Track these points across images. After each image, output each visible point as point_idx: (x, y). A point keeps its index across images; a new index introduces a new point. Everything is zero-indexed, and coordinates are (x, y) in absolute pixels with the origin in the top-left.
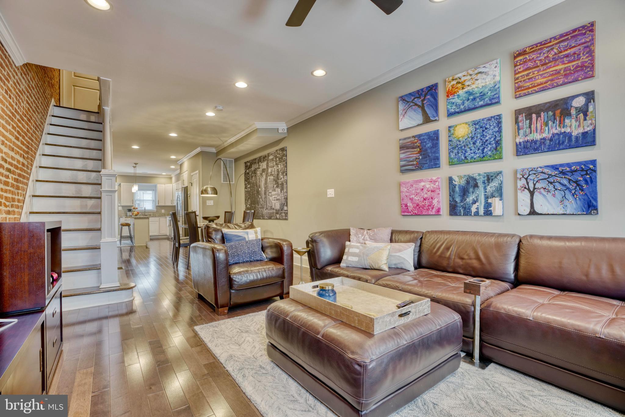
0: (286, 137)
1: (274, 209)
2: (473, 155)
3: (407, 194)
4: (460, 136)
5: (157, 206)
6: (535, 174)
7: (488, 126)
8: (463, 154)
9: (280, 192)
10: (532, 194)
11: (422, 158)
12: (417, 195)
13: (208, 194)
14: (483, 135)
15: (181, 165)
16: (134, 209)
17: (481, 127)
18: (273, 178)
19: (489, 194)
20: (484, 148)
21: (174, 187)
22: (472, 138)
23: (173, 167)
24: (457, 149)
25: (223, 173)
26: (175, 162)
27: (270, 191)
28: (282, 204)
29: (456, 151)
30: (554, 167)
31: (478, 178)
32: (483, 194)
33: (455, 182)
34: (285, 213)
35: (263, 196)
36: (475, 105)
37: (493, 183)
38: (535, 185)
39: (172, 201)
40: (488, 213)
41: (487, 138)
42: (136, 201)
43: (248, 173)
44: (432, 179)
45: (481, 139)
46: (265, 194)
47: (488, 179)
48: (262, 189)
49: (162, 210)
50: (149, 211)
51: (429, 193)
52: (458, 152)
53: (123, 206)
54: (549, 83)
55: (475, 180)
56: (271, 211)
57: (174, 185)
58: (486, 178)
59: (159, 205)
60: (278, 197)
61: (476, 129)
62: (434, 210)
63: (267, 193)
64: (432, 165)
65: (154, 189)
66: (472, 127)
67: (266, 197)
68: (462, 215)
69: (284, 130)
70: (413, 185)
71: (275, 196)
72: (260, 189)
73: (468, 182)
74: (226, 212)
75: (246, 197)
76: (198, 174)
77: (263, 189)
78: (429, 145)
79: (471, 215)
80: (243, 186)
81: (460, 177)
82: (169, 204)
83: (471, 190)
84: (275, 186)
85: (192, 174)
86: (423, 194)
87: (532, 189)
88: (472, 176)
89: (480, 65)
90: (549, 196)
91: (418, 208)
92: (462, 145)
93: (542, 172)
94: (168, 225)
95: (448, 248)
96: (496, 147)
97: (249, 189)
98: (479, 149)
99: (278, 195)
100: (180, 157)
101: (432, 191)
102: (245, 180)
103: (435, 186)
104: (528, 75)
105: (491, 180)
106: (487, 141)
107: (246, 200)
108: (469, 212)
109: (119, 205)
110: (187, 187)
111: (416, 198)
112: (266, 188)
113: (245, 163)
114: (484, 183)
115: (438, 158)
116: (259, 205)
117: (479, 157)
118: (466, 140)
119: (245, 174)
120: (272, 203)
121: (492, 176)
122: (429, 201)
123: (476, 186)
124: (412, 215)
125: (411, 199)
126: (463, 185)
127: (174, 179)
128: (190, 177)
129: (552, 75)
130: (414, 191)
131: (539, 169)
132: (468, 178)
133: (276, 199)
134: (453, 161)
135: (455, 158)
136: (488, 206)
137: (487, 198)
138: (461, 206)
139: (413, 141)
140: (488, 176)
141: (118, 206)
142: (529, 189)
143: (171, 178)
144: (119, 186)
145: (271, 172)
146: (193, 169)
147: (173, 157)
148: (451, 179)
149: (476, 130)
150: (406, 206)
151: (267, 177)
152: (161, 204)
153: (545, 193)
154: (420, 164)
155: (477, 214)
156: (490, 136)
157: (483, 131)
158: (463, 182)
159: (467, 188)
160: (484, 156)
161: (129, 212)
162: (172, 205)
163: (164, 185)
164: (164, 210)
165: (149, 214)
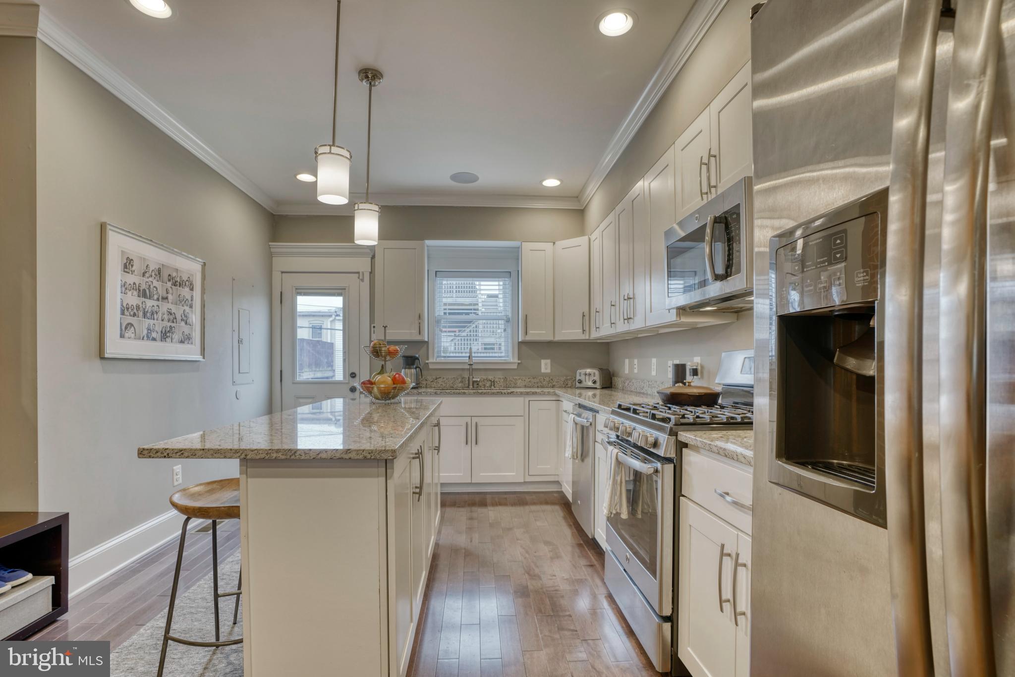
5: (519, 343)
21: (596, 246)
39: (588, 316)
49: (543, 362)
50: (489, 367)
57: (594, 236)
59: (528, 338)
82: (571, 332)
109: (374, 337)
127: (596, 207)
143: (581, 213)
152: (538, 334)
161: (405, 368)
162: (587, 338)
163: (548, 246)
164: (549, 361)
165: (490, 377)
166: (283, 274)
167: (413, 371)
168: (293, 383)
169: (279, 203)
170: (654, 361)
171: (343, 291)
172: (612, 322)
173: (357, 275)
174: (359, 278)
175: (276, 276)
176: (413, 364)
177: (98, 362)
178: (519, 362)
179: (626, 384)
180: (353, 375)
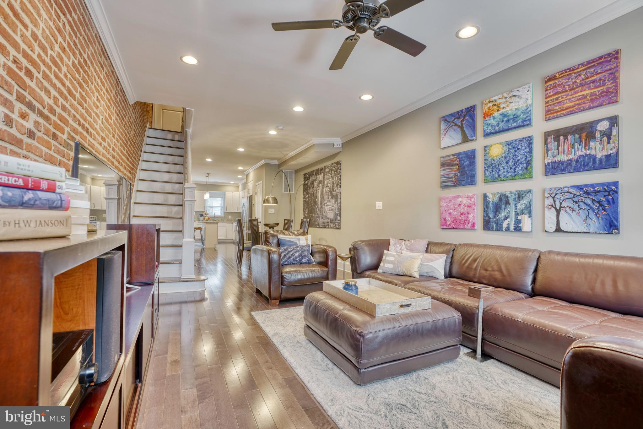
0: (341, 151)
1: (328, 219)
2: (505, 173)
3: (446, 209)
4: (495, 156)
5: (225, 212)
6: (561, 193)
7: (520, 147)
8: (497, 173)
9: (334, 203)
10: (558, 212)
11: (460, 176)
12: (454, 210)
13: (269, 203)
14: (515, 155)
15: (247, 175)
16: (205, 214)
17: (514, 148)
18: (328, 189)
19: (519, 211)
20: (516, 167)
21: (240, 195)
22: (505, 158)
23: (240, 177)
24: (492, 167)
25: (284, 183)
26: (242, 172)
27: (326, 202)
28: (335, 214)
29: (491, 170)
30: (579, 188)
31: (509, 195)
32: (514, 211)
33: (489, 198)
34: (338, 222)
35: (320, 206)
36: (509, 127)
37: (523, 201)
38: (561, 204)
39: (239, 208)
40: (518, 229)
41: (519, 158)
43: (307, 184)
44: (468, 195)
45: (514, 159)
46: (321, 204)
47: (519, 197)
48: (318, 199)
49: (230, 216)
51: (466, 208)
52: (492, 170)
53: (196, 212)
54: (576, 107)
55: (507, 197)
56: (326, 221)
57: (240, 193)
58: (517, 196)
60: (333, 208)
61: (509, 149)
62: (470, 225)
63: (323, 203)
64: (468, 182)
65: (223, 196)
66: (506, 147)
67: (321, 207)
68: (495, 230)
69: (339, 145)
70: (451, 201)
71: (330, 206)
72: (316, 200)
73: (500, 200)
74: (285, 220)
75: (304, 206)
76: (261, 184)
77: (320, 199)
78: (466, 163)
79: (502, 230)
80: (302, 196)
81: (494, 194)
83: (503, 206)
84: (330, 197)
85: (256, 184)
86: (460, 209)
87: (558, 208)
88: (505, 193)
89: (513, 89)
90: (574, 215)
91: (455, 222)
92: (496, 164)
93: (568, 192)
94: (234, 230)
95: (475, 260)
96: (527, 166)
97: (307, 199)
98: (511, 168)
99: (333, 205)
100: (246, 168)
101: (468, 207)
102: (304, 191)
103: (471, 202)
104: (557, 99)
105: (521, 198)
106: (518, 160)
107: (304, 209)
108: (501, 227)
110: (252, 195)
111: (454, 212)
112: (322, 198)
113: (305, 175)
114: (515, 200)
115: (474, 176)
116: (315, 214)
117: (511, 175)
118: (500, 159)
119: (304, 185)
120: (327, 213)
121: (522, 194)
122: (465, 216)
123: (508, 203)
124: (450, 228)
125: (450, 214)
126: (496, 202)
127: (240, 188)
128: (255, 187)
129: (580, 99)
130: (452, 206)
131: (566, 189)
132: (500, 196)
133: (330, 209)
134: (488, 179)
135: (490, 176)
136: (518, 222)
137: (517, 214)
138: (494, 222)
139: (452, 159)
140: (518, 194)
142: (555, 208)
143: (238, 187)
145: (327, 184)
146: (258, 179)
147: (240, 168)
148: (485, 196)
149: (509, 151)
150: (445, 219)
151: (323, 188)
152: (228, 211)
153: (570, 212)
154: (459, 181)
155: (508, 229)
156: (521, 156)
157: (515, 151)
158: (496, 199)
159: (499, 204)
160: (515, 175)
162: (239, 211)
163: (231, 193)
165: (218, 219)
178: (225, 216)
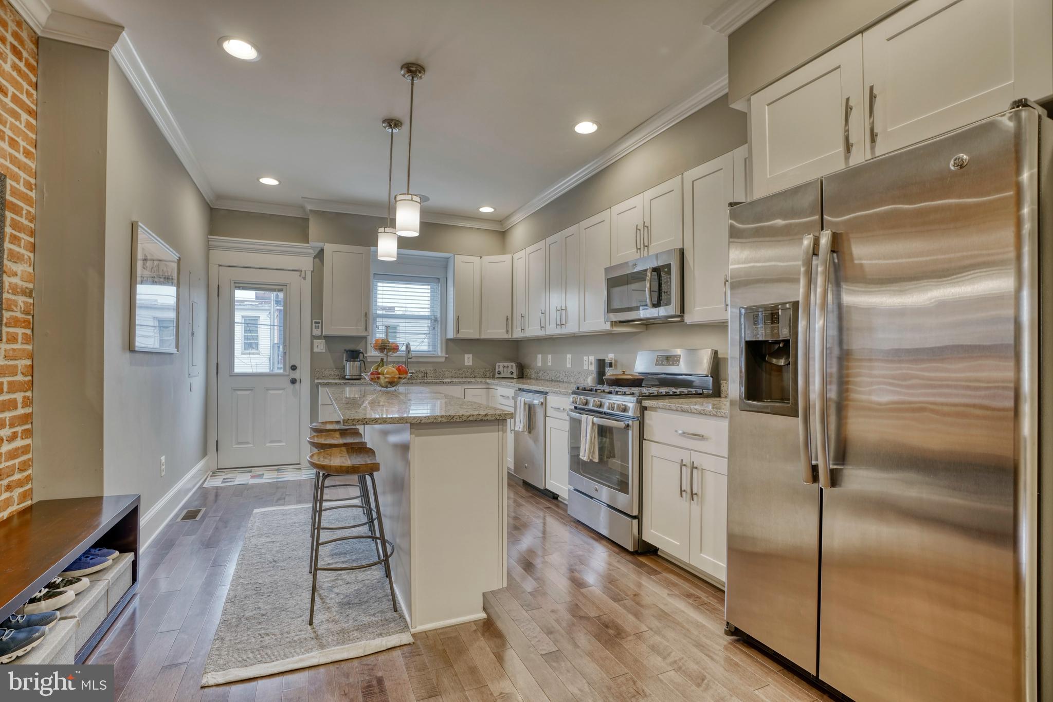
5: (448, 340)
21: (518, 264)
39: (510, 321)
42: (375, 320)
49: (466, 356)
50: (423, 360)
53: (328, 339)
57: (519, 255)
59: (460, 336)
65: (438, 275)
82: (496, 332)
109: (317, 332)
127: (520, 232)
141: (313, 337)
144: (317, 260)
161: (350, 361)
162: (510, 337)
163: (476, 260)
164: (471, 356)
165: (422, 369)
166: (220, 268)
167: (358, 364)
168: (230, 376)
169: (219, 197)
170: (569, 356)
171: (284, 287)
172: (542, 326)
173: (299, 273)
174: (300, 276)
175: (214, 269)
176: (357, 357)
177: (128, 355)
178: (447, 356)
179: (540, 374)
180: (294, 368)
